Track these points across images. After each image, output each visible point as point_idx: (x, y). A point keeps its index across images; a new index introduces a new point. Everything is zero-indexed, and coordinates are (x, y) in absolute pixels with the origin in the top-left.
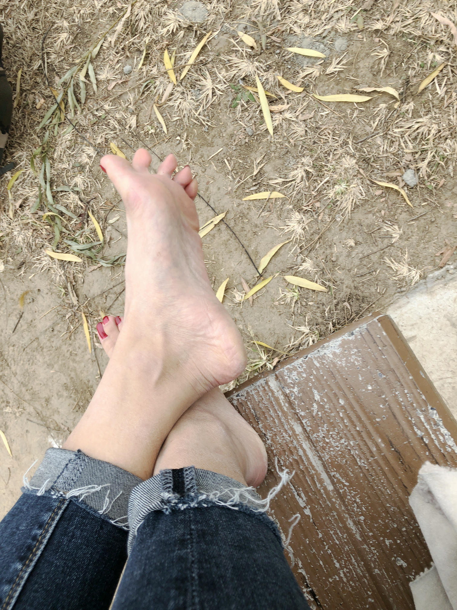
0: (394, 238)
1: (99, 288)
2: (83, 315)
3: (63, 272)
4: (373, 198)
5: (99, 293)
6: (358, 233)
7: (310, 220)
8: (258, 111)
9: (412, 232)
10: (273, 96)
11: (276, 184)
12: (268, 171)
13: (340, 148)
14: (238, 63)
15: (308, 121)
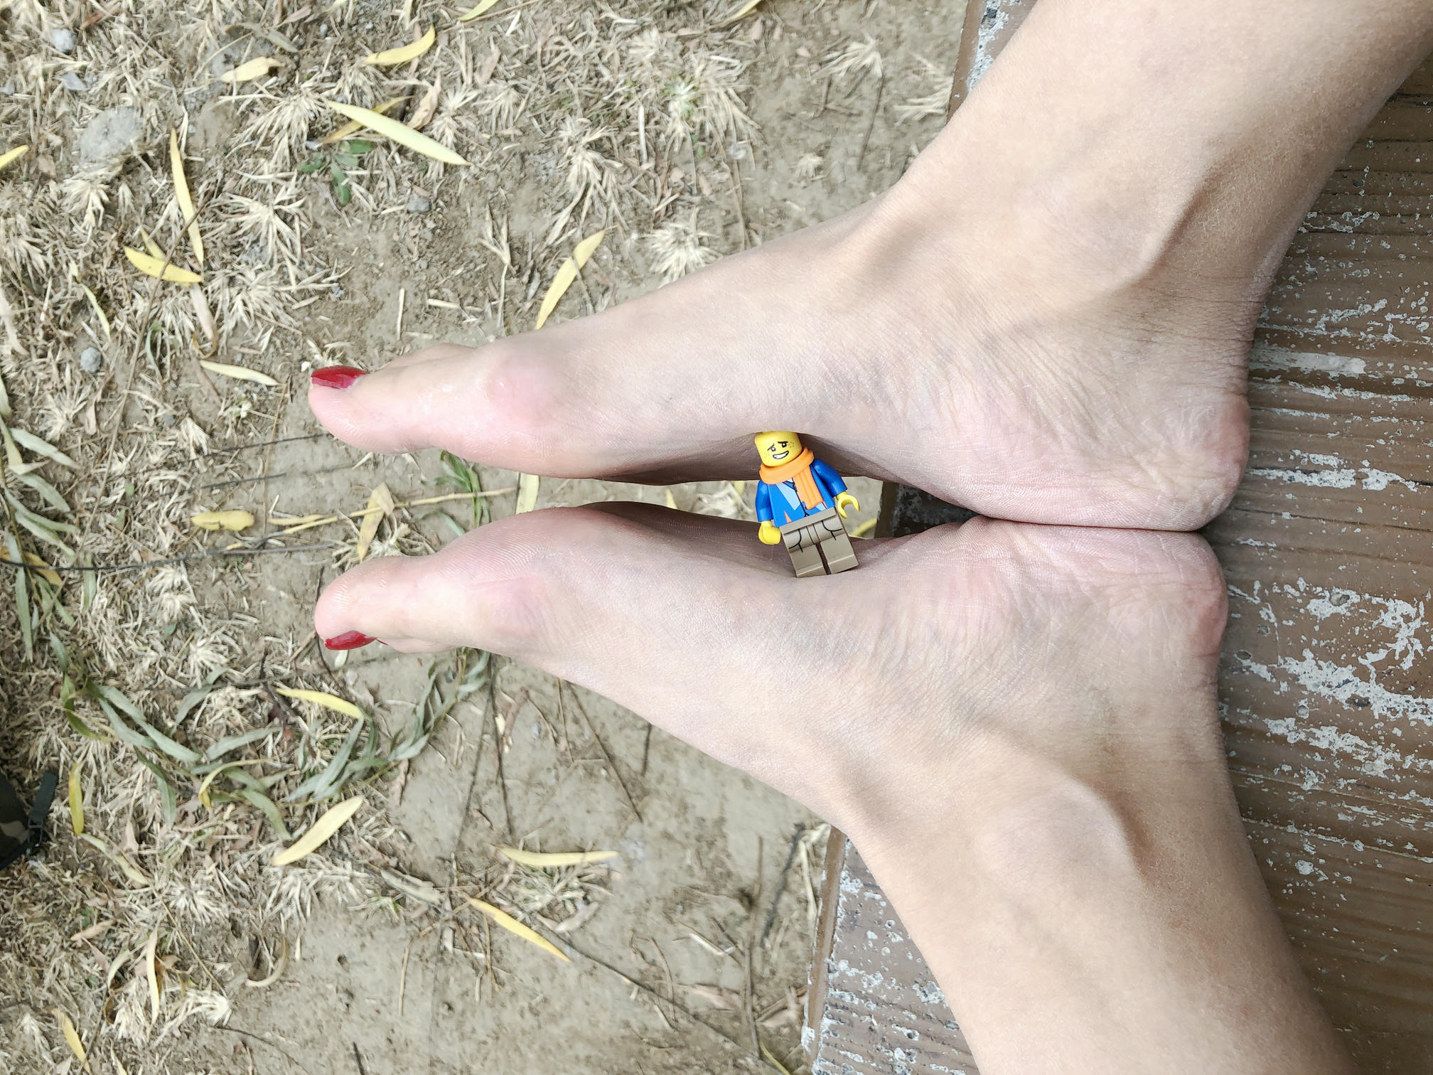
0: (872, 66)
1: (450, 811)
2: (475, 903)
3: (349, 864)
4: (757, 51)
5: (459, 820)
6: (802, 135)
7: (694, 216)
8: (397, 156)
9: (890, 22)
10: (394, 102)
11: (564, 230)
12: (524, 228)
13: (604, 44)
14: (274, 121)
15: (501, 68)
